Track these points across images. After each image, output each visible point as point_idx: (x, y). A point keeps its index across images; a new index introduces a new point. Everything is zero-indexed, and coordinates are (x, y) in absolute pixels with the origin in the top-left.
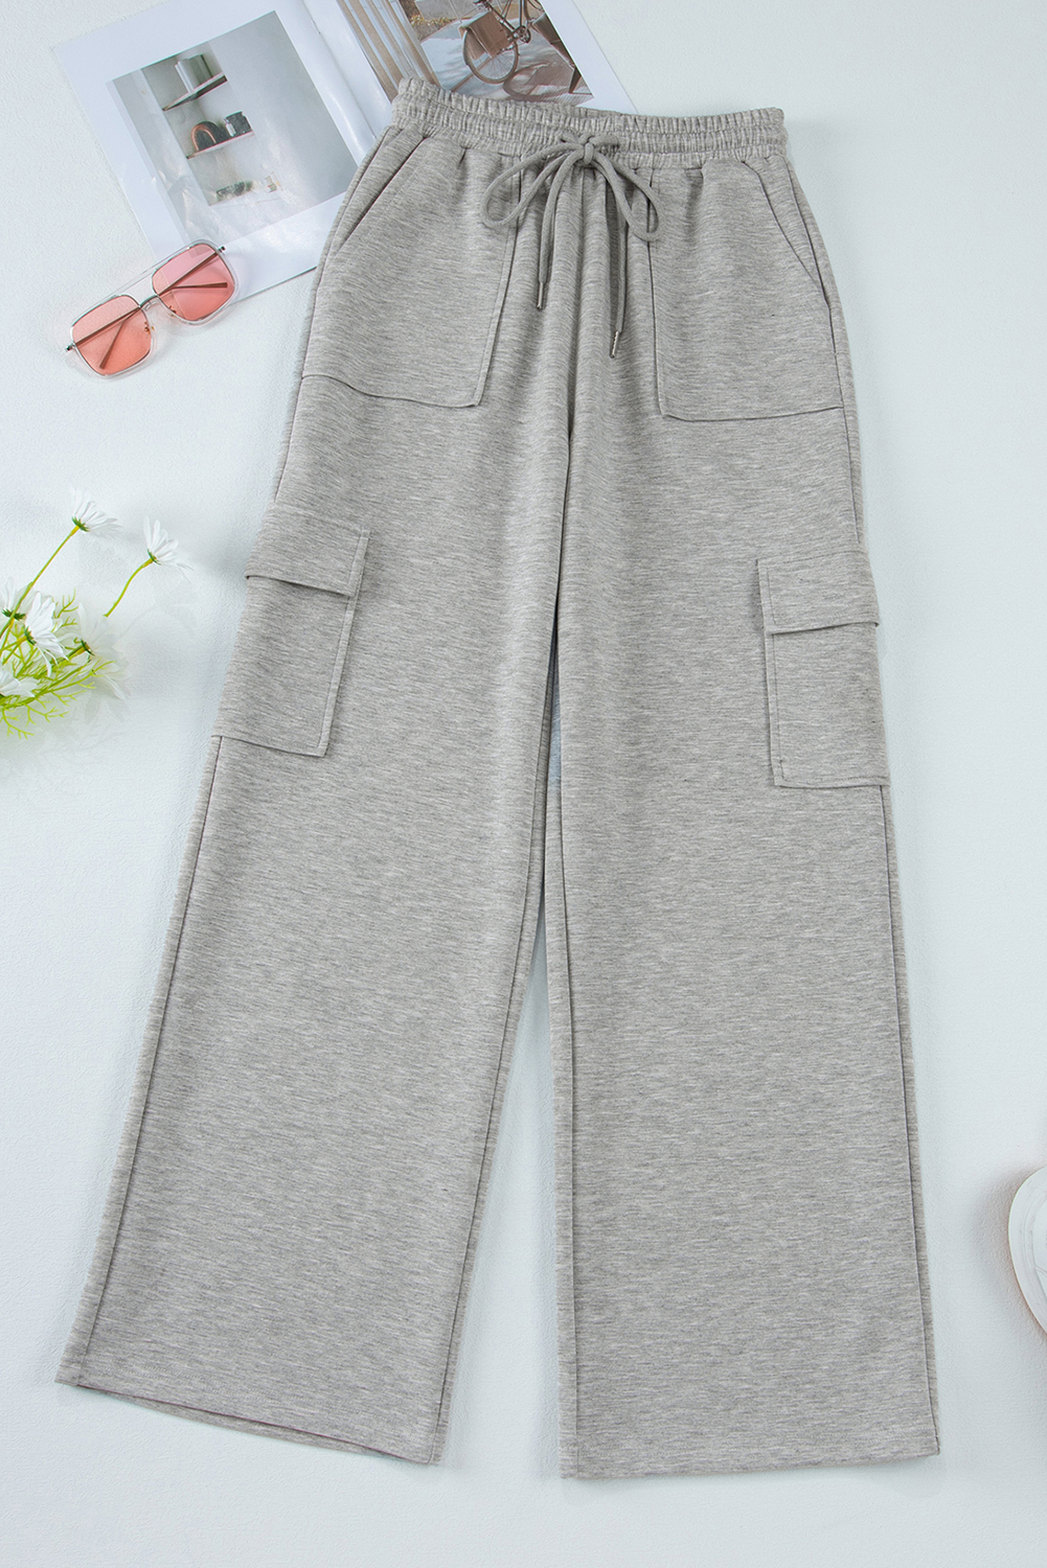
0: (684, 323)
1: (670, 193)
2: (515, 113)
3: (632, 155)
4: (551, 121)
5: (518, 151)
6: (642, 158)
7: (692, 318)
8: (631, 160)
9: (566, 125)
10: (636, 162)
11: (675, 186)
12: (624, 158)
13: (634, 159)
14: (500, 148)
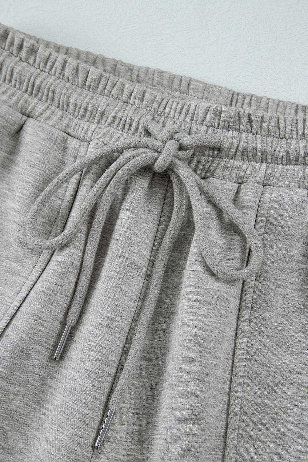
0: (282, 417)
1: (282, 223)
2: (99, 82)
3: (238, 163)
4: (142, 100)
5: (89, 134)
6: (250, 169)
7: (296, 412)
8: (235, 171)
9: (161, 109)
10: (242, 173)
11: (290, 213)
12: (225, 167)
13: (239, 169)
14: (68, 126)
